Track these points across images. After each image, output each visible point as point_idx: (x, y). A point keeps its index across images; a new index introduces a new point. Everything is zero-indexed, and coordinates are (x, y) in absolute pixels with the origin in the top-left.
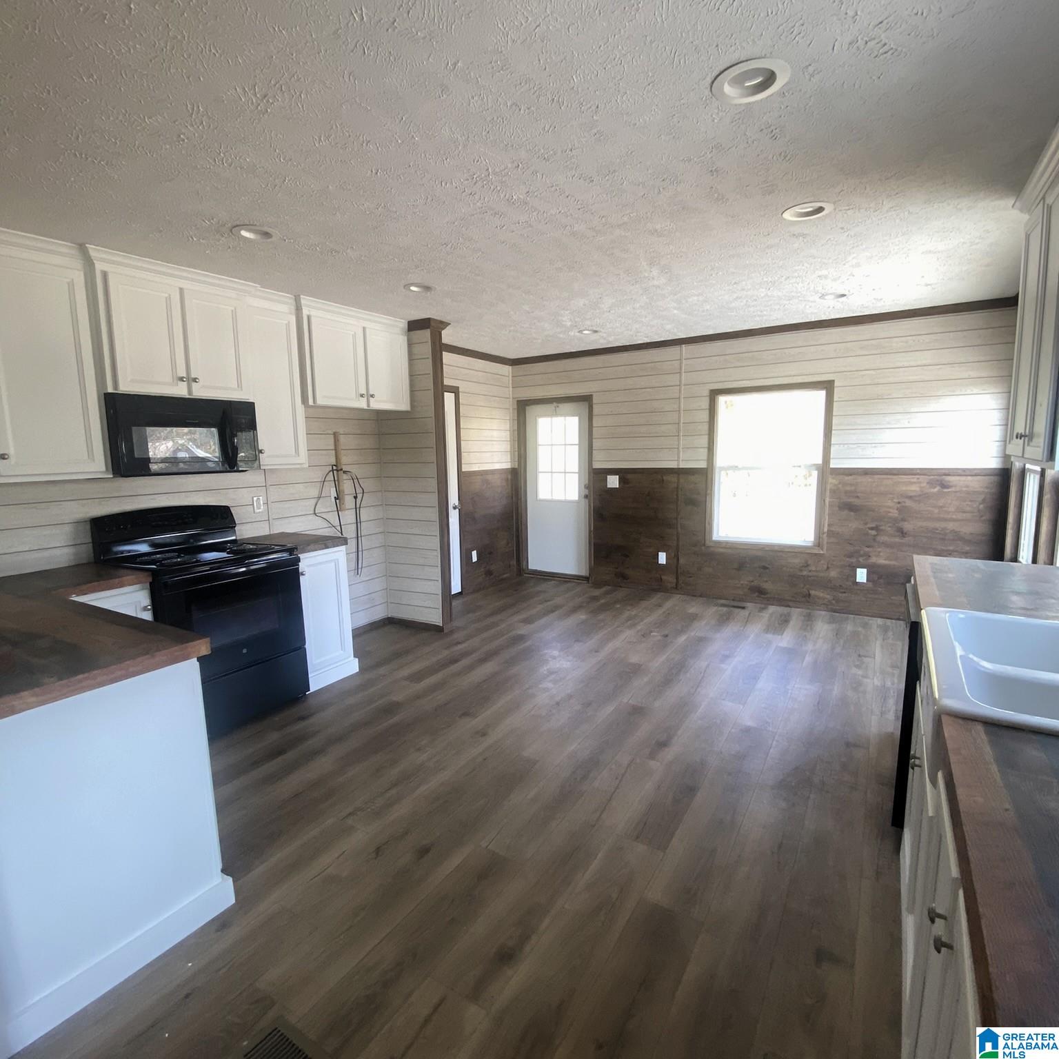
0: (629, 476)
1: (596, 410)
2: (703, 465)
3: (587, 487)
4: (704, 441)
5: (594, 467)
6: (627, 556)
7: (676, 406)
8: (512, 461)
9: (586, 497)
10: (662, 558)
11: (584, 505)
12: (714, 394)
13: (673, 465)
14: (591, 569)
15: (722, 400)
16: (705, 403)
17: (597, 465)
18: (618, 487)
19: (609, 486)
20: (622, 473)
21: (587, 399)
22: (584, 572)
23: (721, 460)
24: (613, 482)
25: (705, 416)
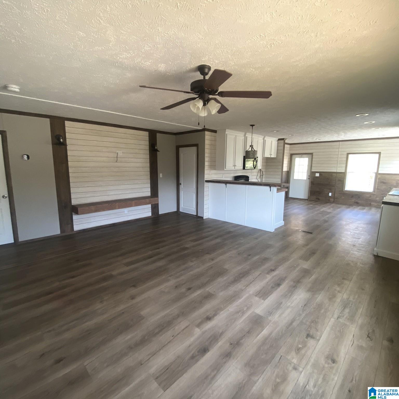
0: (323, 174)
1: (314, 156)
2: (343, 171)
3: (309, 176)
4: (344, 165)
5: (312, 171)
6: (320, 194)
7: (337, 157)
8: (288, 169)
9: (309, 179)
10: (330, 194)
11: (308, 181)
12: (348, 154)
13: (335, 171)
14: (309, 197)
15: (350, 156)
16: (345, 156)
17: (313, 171)
18: (319, 176)
19: (316, 176)
20: (320, 173)
21: (312, 154)
22: (306, 198)
23: (348, 170)
24: (317, 175)
25: (345, 159)
